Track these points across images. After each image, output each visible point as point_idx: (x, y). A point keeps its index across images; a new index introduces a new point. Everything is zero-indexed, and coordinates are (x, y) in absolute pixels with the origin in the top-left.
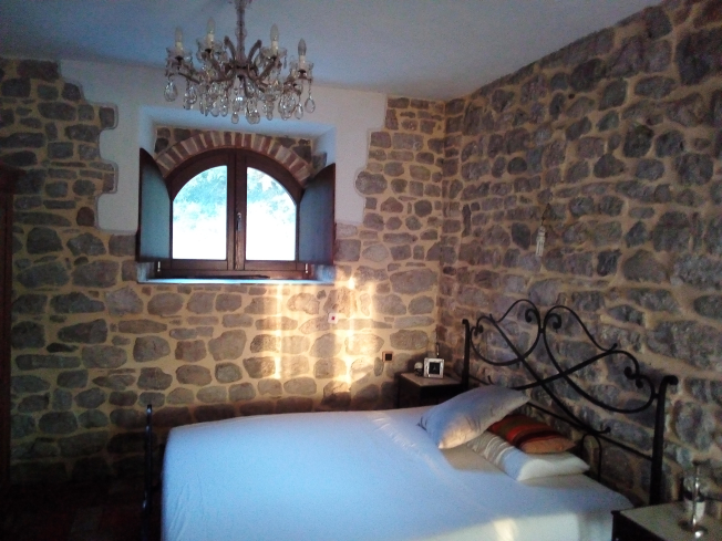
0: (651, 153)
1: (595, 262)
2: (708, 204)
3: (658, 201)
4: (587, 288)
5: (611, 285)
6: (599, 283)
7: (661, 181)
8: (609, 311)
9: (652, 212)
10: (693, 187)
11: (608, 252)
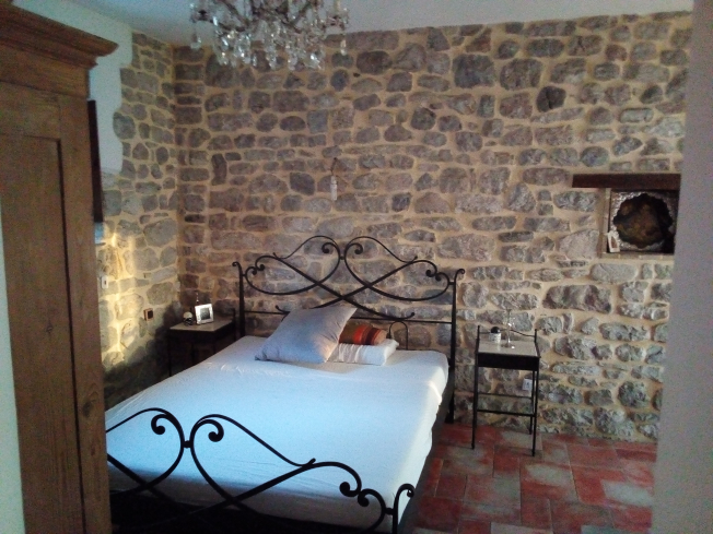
0: (435, 128)
1: (389, 202)
2: (478, 163)
3: (442, 160)
4: (384, 221)
5: (405, 217)
6: (395, 217)
7: (443, 147)
8: (406, 235)
9: (438, 167)
10: (468, 153)
11: (401, 195)
